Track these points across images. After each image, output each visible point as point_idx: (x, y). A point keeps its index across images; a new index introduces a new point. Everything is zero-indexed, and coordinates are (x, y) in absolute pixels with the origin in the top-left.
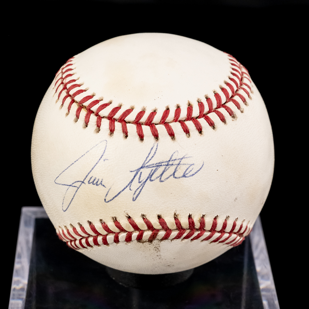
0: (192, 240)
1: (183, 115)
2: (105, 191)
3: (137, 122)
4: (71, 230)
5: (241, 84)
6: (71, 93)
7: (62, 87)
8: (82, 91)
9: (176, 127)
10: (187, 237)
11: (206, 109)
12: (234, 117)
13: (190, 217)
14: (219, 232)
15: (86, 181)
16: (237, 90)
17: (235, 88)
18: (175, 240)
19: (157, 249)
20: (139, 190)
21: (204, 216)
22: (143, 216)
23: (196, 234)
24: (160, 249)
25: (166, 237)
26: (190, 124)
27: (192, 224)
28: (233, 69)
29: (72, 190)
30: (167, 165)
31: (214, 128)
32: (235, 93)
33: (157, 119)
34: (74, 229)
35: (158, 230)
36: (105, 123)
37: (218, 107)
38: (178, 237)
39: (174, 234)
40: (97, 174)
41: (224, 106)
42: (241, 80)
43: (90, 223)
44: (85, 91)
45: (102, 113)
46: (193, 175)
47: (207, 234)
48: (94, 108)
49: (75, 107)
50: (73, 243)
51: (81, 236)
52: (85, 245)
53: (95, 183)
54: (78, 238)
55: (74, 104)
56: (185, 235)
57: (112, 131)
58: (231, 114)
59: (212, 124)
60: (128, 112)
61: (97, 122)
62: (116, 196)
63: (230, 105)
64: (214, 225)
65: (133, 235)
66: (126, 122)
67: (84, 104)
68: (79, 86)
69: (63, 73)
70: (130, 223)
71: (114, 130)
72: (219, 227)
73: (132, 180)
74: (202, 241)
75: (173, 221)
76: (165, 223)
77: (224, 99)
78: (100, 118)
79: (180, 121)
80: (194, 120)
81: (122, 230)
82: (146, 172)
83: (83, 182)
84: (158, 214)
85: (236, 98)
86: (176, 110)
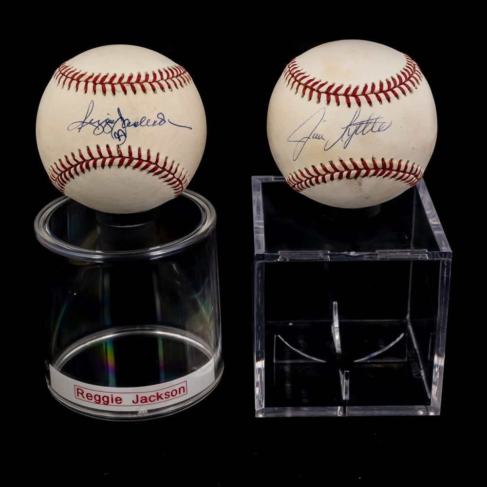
0: (384, 177)
1: (377, 89)
2: (323, 143)
3: (346, 94)
4: (299, 174)
5: (414, 71)
6: (298, 78)
7: (290, 76)
8: (305, 77)
9: (373, 97)
10: (380, 175)
11: (393, 85)
12: (411, 92)
13: (383, 160)
14: (402, 172)
15: (311, 137)
16: (412, 74)
17: (411, 73)
18: (372, 177)
19: (360, 184)
20: (348, 141)
21: (392, 159)
22: (351, 159)
23: (387, 172)
24: (363, 184)
25: (366, 175)
26: (382, 95)
27: (384, 164)
28: (408, 61)
29: (301, 144)
30: (367, 123)
31: (398, 98)
32: (411, 76)
33: (359, 92)
34: (302, 173)
35: (361, 169)
36: (324, 97)
37: (400, 84)
38: (374, 174)
39: (372, 172)
40: (318, 131)
41: (404, 84)
42: (414, 68)
43: (313, 167)
44: (308, 76)
45: (321, 90)
46: (385, 130)
47: (394, 173)
48: (316, 87)
49: (301, 87)
50: (299, 185)
51: (306, 177)
52: (305, 186)
53: (318, 137)
54: (304, 179)
55: (301, 86)
56: (379, 173)
57: (328, 101)
58: (409, 89)
59: (396, 96)
60: (339, 88)
61: (318, 96)
62: (332, 146)
63: (408, 83)
64: (399, 166)
65: (344, 174)
66: (338, 95)
67: (308, 85)
68: (303, 74)
69: (290, 68)
70: (342, 164)
71: (330, 101)
72: (402, 168)
73: (343, 134)
74: (390, 178)
75: (372, 162)
76: (366, 164)
77: (404, 79)
78: (320, 93)
79: (375, 93)
80: (385, 93)
81: (336, 170)
82: (353, 128)
83: (309, 138)
84: (362, 157)
85: (412, 79)
86: (372, 86)
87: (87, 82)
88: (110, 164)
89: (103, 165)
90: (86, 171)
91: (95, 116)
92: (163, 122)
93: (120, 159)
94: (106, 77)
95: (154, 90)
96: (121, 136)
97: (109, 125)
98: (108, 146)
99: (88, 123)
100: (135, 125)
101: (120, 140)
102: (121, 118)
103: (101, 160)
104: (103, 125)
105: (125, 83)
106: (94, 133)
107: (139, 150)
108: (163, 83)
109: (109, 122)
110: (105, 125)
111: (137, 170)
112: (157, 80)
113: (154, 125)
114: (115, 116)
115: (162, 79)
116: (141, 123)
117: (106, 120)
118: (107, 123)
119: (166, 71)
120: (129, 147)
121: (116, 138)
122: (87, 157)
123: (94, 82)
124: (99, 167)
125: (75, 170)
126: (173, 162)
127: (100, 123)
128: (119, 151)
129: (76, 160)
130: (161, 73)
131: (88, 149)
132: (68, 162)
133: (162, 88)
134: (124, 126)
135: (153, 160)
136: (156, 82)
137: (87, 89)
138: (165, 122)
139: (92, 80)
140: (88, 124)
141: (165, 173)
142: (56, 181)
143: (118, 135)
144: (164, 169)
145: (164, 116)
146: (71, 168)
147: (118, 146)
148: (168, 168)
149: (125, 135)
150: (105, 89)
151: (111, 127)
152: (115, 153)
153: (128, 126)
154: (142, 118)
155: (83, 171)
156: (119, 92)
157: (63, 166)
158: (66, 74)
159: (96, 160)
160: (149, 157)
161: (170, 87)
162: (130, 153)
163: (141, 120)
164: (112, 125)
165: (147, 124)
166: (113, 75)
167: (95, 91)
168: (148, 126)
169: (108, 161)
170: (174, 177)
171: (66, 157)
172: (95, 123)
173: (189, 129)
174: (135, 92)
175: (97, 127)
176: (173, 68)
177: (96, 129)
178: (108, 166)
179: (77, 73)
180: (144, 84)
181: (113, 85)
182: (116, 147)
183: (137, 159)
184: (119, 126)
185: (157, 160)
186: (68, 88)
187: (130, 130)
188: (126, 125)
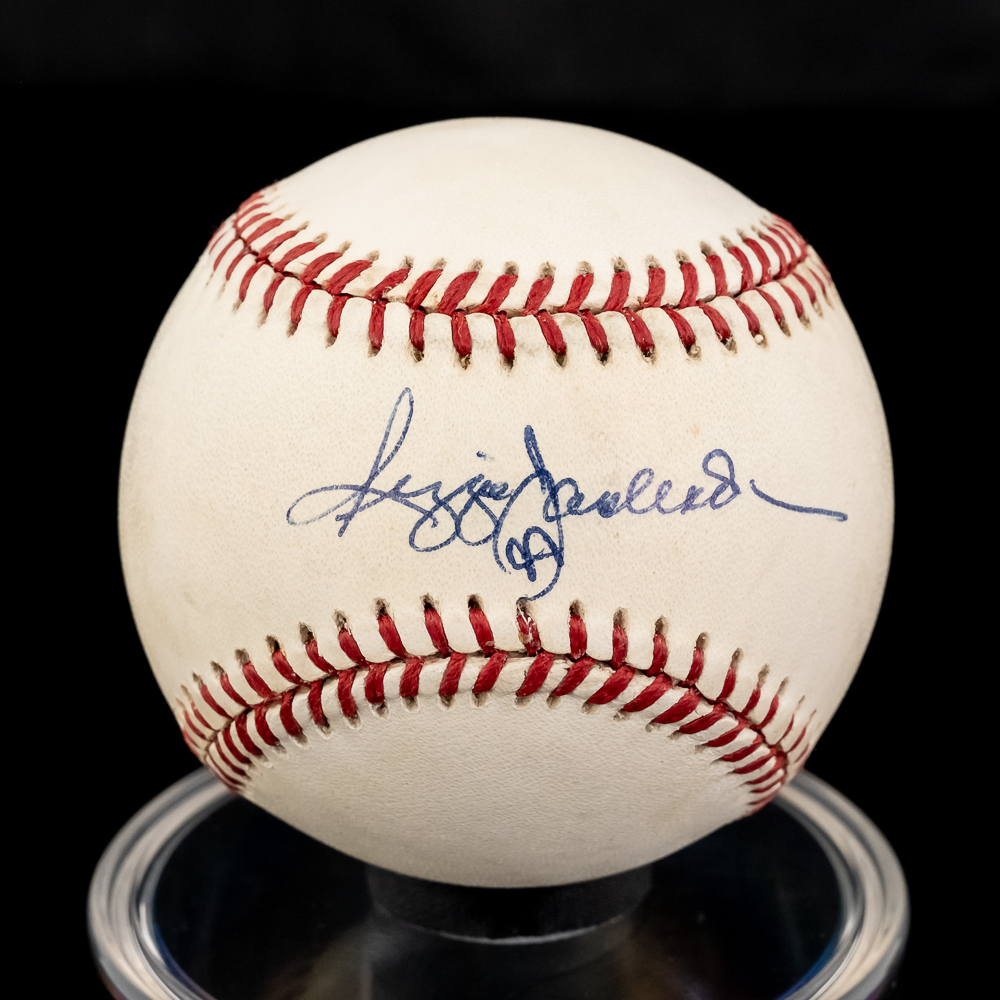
87: (379, 299)
88: (484, 685)
89: (448, 690)
90: (367, 710)
91: (419, 465)
92: (729, 491)
93: (527, 663)
94: (469, 277)
95: (689, 342)
96: (539, 557)
97: (483, 506)
98: (474, 604)
99: (384, 495)
100: (605, 508)
101: (532, 576)
102: (541, 473)
103: (442, 665)
104: (458, 504)
105: (560, 310)
106: (412, 542)
107: (619, 622)
108: (725, 306)
109: (482, 491)
110: (467, 507)
111: (605, 711)
112: (701, 295)
113: (688, 504)
114: (512, 467)
115: (721, 289)
116: (630, 500)
117: (470, 485)
118: (475, 497)
119: (736, 252)
120: (575, 612)
121: (517, 567)
122: (374, 648)
123: (415, 303)
124: (429, 696)
125: (315, 703)
126: (763, 673)
127: (442, 495)
128: (527, 628)
129: (322, 664)
130: (714, 261)
131: (383, 614)
132: (284, 668)
133: (724, 335)
134: (552, 512)
135: (677, 667)
136: (698, 303)
137: (380, 336)
138: (737, 491)
139: (402, 290)
140: (388, 501)
141: (728, 723)
142: (214, 739)
143: (525, 554)
144: (721, 705)
145: (731, 464)
146: (293, 692)
147: (523, 604)
148: (739, 701)
149: (557, 553)
150: (468, 339)
151: (492, 516)
152: (507, 636)
153: (571, 511)
154: (638, 476)
155: (349, 709)
156: (530, 352)
157: (255, 681)
158: (276, 256)
159: (416, 664)
160: (660, 657)
161: (755, 329)
162: (578, 638)
163: (633, 484)
164: (497, 507)
165: (657, 505)
166: (500, 272)
167: (418, 346)
168: (662, 511)
169: (472, 671)
170: (762, 739)
171: (275, 646)
172: (416, 494)
173: (832, 521)
174: (604, 353)
175: (429, 515)
176: (761, 236)
177: (420, 522)
178: (470, 696)
179: (331, 258)
180: (647, 315)
181: (502, 319)
182: (515, 607)
183: (607, 663)
184: (529, 509)
185: (696, 670)
186: (286, 323)
187: (579, 532)
188: (563, 509)
